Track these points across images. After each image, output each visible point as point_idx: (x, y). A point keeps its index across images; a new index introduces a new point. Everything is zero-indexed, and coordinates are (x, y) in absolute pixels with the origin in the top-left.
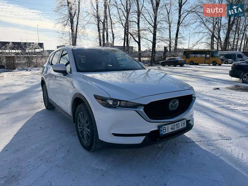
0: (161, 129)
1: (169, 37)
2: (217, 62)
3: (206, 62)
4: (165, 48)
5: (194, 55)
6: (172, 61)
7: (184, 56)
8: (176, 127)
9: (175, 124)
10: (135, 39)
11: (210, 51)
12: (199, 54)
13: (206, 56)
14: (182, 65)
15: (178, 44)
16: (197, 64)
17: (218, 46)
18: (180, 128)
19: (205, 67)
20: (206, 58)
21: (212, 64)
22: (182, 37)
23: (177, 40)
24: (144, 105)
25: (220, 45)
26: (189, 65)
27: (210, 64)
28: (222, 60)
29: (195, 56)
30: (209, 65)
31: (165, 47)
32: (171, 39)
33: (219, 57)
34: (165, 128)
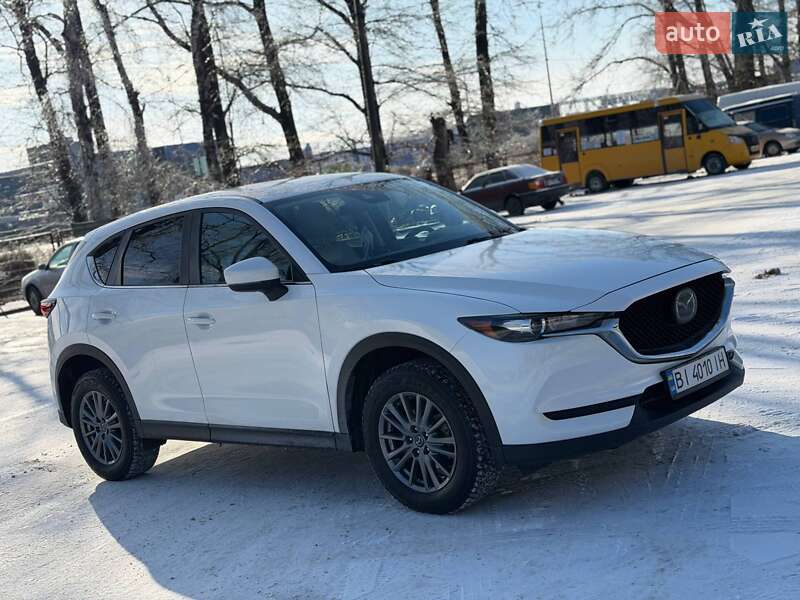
0: (670, 378)
1: (441, 60)
2: (725, 153)
3: (670, 163)
4: (438, 123)
5: (598, 139)
6: (495, 188)
7: (548, 151)
8: (704, 369)
9: (701, 361)
10: (256, 102)
11: (679, 105)
12: (624, 128)
13: (661, 131)
14: (550, 203)
15: (496, 91)
16: (625, 184)
17: (705, 65)
18: (714, 375)
19: (669, 190)
20: (665, 142)
21: (702, 172)
22: (513, 51)
23: (489, 70)
24: (617, 315)
25: (719, 57)
26: (587, 193)
27: (694, 171)
28: (749, 140)
29: (604, 145)
30: (690, 178)
31: (433, 120)
32: (456, 68)
33: (729, 126)
34: (678, 376)
